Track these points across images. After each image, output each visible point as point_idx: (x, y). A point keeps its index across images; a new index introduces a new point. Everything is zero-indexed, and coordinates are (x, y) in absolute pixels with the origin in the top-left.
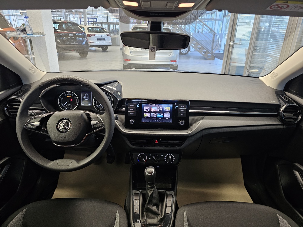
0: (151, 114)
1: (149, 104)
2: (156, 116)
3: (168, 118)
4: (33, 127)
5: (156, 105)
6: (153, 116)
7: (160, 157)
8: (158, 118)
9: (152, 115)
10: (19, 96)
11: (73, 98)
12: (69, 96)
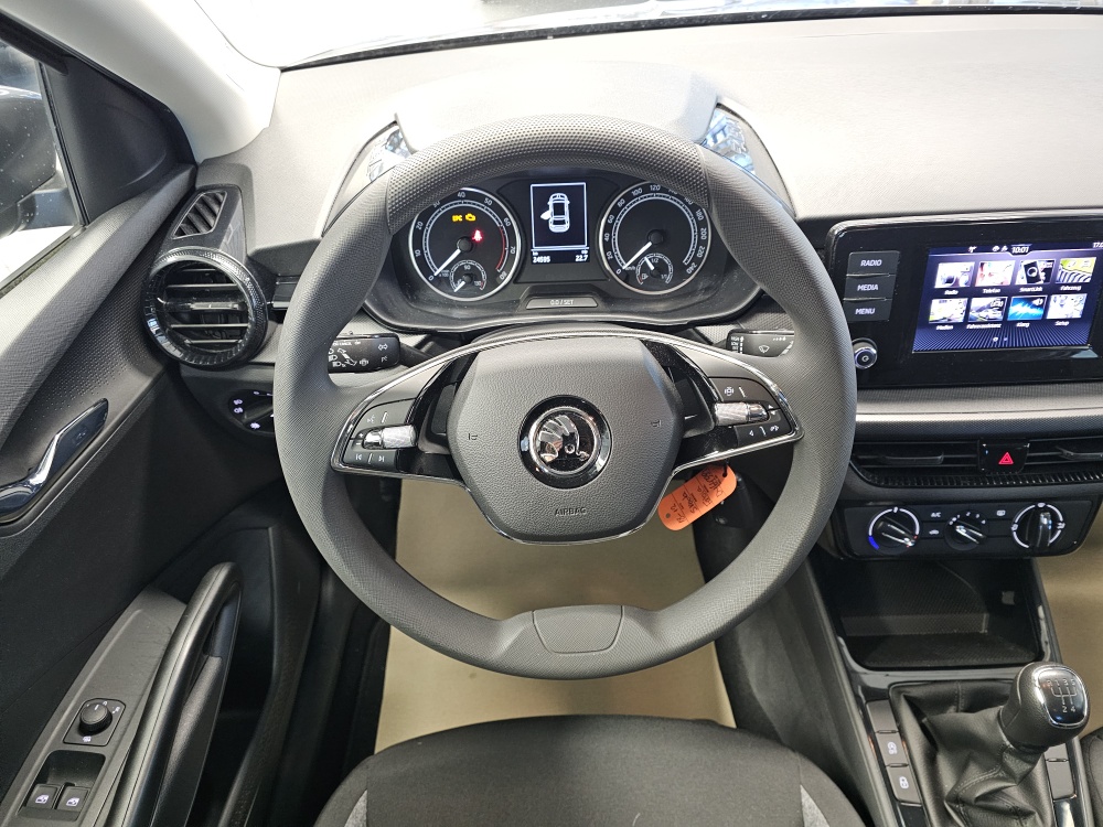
0: (977, 302)
1: (972, 249)
2: (999, 315)
3: (1071, 320)
4: (381, 459)
5: (1010, 250)
6: (983, 314)
7: (987, 520)
8: (1008, 324)
9: (980, 310)
10: (202, 241)
11: (483, 222)
12: (462, 212)
